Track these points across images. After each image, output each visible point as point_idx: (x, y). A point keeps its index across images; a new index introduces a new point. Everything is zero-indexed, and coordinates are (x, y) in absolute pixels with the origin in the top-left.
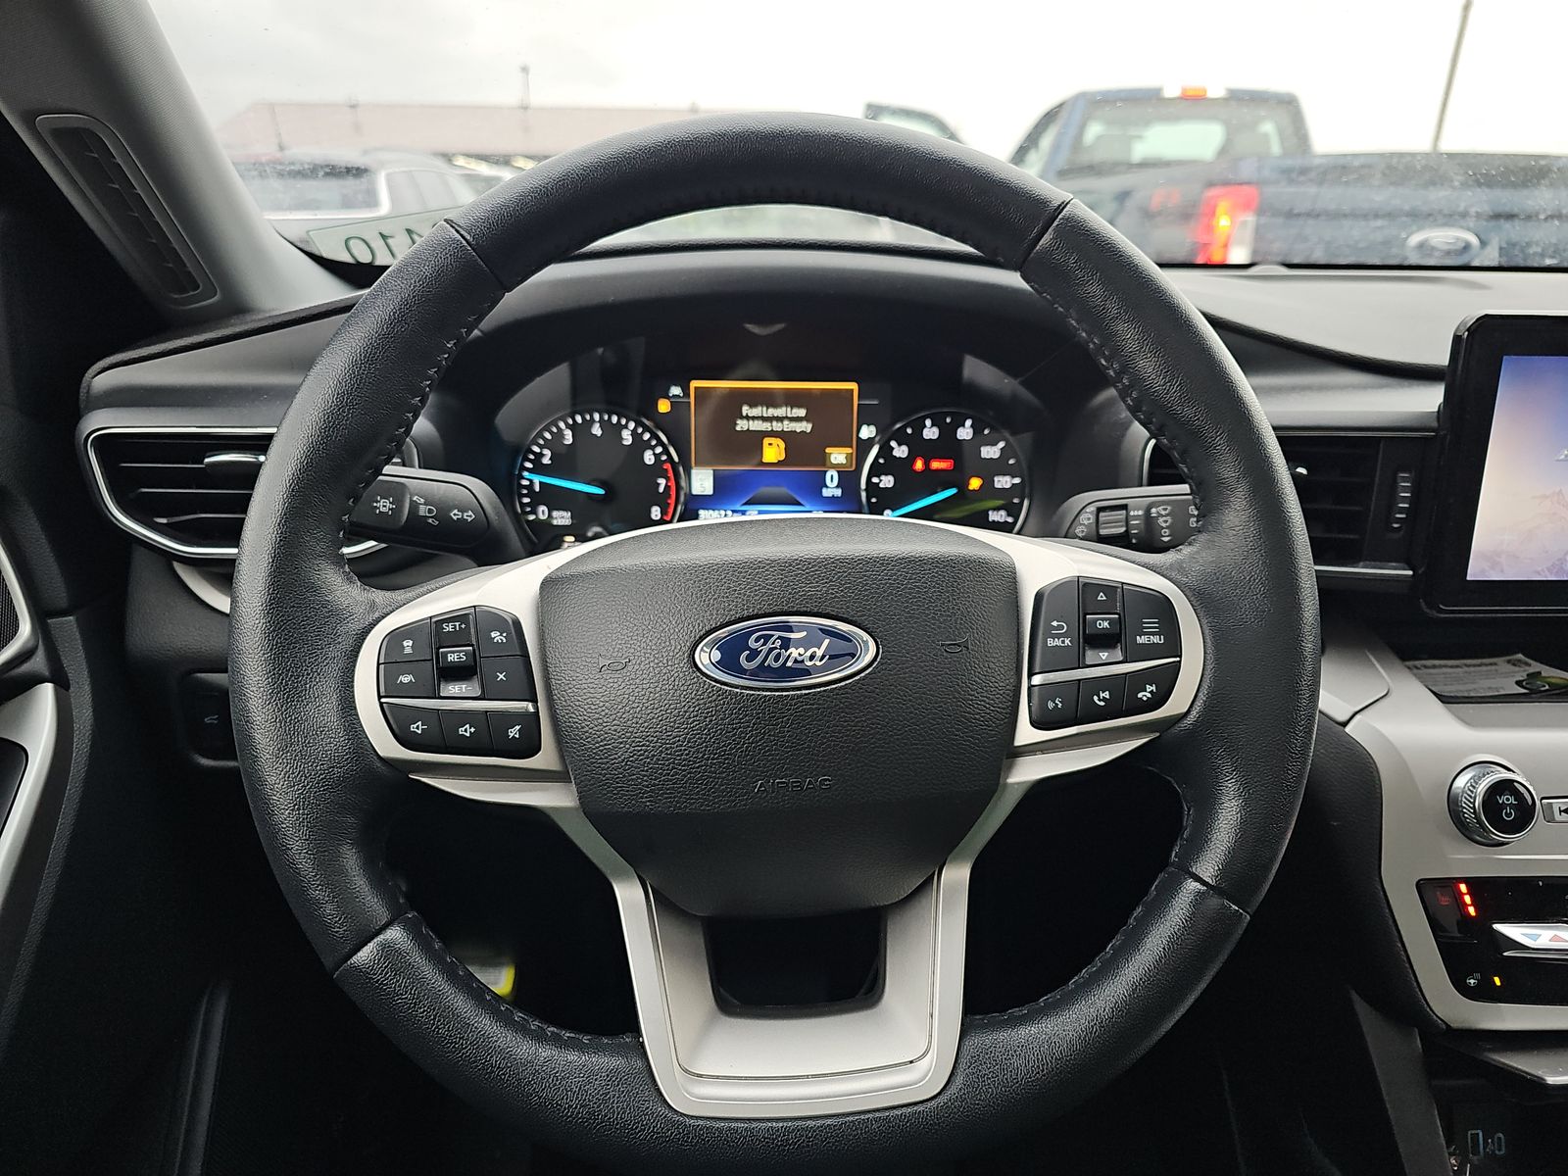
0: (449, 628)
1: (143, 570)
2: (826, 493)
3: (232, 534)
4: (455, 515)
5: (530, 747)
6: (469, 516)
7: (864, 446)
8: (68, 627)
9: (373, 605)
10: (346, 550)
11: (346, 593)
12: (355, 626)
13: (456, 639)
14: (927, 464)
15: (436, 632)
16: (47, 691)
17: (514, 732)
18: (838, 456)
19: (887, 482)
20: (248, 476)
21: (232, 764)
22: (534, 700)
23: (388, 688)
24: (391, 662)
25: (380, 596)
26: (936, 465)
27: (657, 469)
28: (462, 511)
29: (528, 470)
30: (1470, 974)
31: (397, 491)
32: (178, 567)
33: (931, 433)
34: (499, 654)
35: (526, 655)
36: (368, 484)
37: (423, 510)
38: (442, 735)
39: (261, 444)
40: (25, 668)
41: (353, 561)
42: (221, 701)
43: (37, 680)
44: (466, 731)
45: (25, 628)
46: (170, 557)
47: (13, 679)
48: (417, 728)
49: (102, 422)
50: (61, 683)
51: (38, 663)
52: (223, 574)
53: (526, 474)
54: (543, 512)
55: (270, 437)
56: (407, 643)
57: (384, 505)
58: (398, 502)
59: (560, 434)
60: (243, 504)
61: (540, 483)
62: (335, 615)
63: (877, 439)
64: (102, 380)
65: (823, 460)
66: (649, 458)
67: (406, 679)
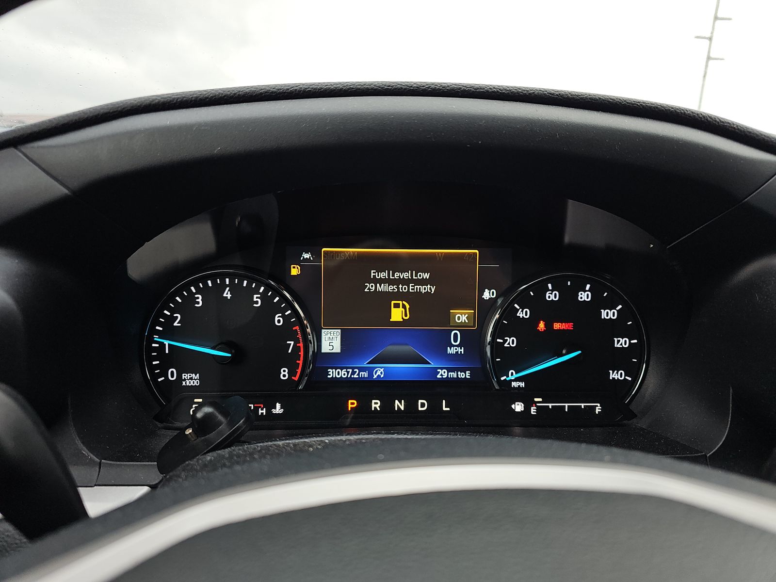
2: (451, 351)
7: (486, 308)
14: (549, 325)
18: (462, 316)
19: (511, 342)
26: (557, 326)
27: (286, 331)
29: (158, 333)
33: (552, 296)
53: (156, 338)
54: (172, 374)
59: (192, 298)
61: (169, 344)
63: (500, 301)
65: (447, 319)
66: (278, 320)
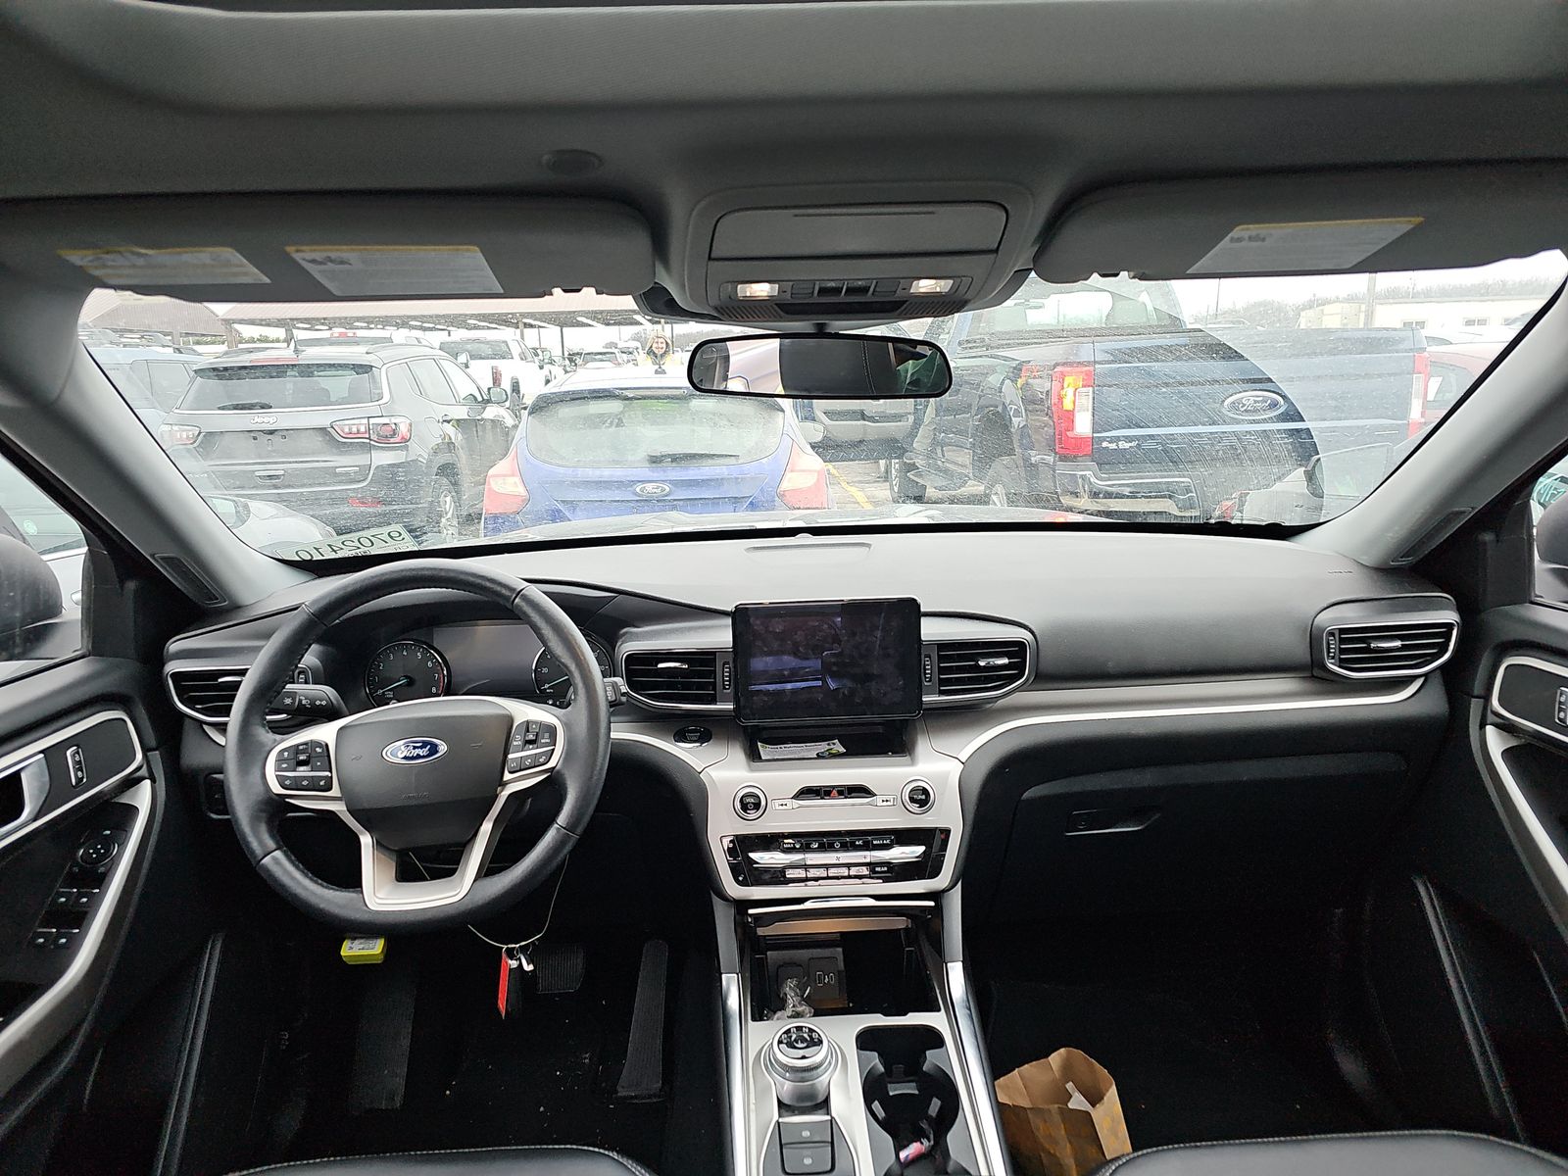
0: (301, 747)
1: (189, 730)
3: (227, 711)
4: (318, 703)
5: (329, 788)
6: (324, 703)
8: (156, 755)
9: (275, 740)
10: (268, 717)
11: (265, 736)
12: (268, 748)
13: (303, 752)
15: (296, 750)
16: (147, 783)
17: (322, 783)
20: (236, 686)
21: (227, 817)
22: (331, 771)
23: (278, 769)
24: (280, 760)
25: (278, 737)
28: (321, 701)
30: (740, 876)
31: (292, 695)
32: (205, 727)
34: (319, 756)
35: (329, 756)
36: (279, 693)
37: (304, 702)
38: (296, 784)
39: (243, 673)
40: (139, 774)
41: (270, 722)
42: (221, 787)
43: (142, 779)
44: (305, 783)
45: (139, 756)
46: (201, 723)
47: (134, 778)
48: (287, 782)
49: (173, 667)
50: (153, 781)
51: (144, 772)
52: (222, 728)
55: (247, 669)
56: (286, 754)
57: (288, 701)
58: (294, 699)
59: (388, 656)
60: (232, 698)
62: (262, 745)
64: (174, 646)
67: (284, 766)
